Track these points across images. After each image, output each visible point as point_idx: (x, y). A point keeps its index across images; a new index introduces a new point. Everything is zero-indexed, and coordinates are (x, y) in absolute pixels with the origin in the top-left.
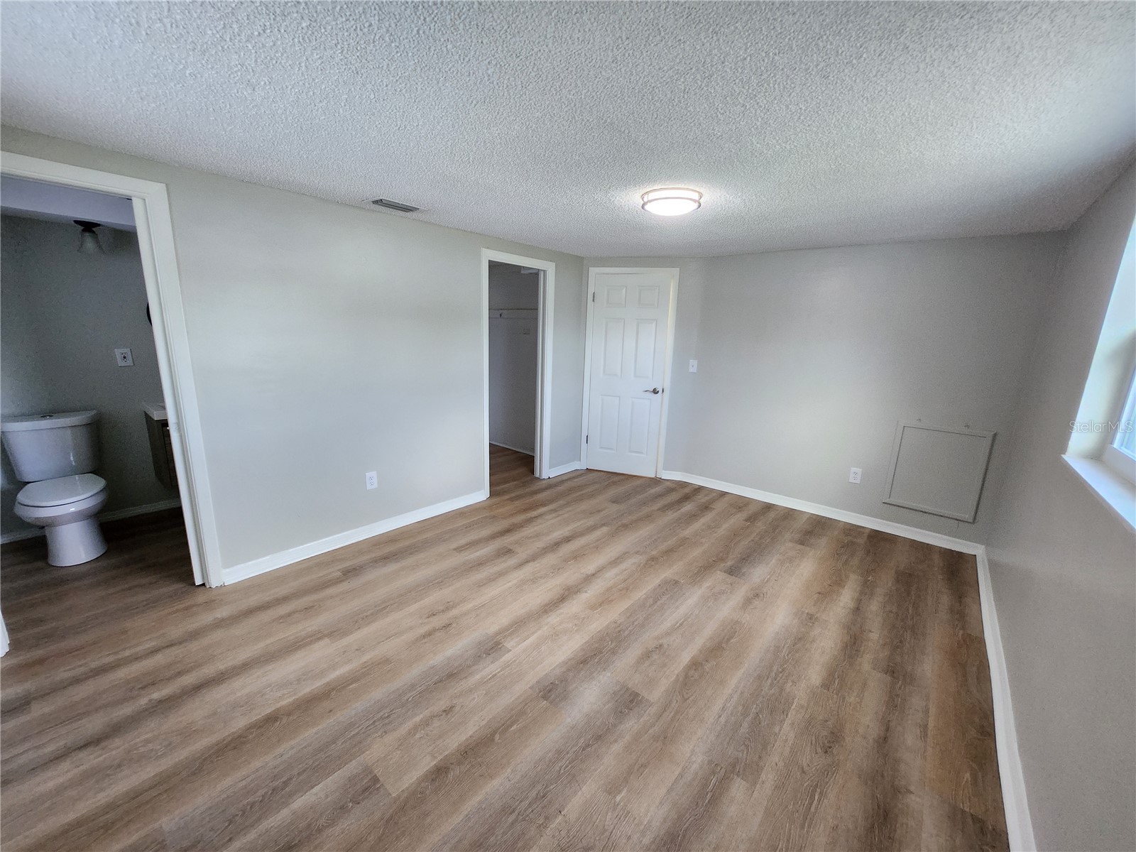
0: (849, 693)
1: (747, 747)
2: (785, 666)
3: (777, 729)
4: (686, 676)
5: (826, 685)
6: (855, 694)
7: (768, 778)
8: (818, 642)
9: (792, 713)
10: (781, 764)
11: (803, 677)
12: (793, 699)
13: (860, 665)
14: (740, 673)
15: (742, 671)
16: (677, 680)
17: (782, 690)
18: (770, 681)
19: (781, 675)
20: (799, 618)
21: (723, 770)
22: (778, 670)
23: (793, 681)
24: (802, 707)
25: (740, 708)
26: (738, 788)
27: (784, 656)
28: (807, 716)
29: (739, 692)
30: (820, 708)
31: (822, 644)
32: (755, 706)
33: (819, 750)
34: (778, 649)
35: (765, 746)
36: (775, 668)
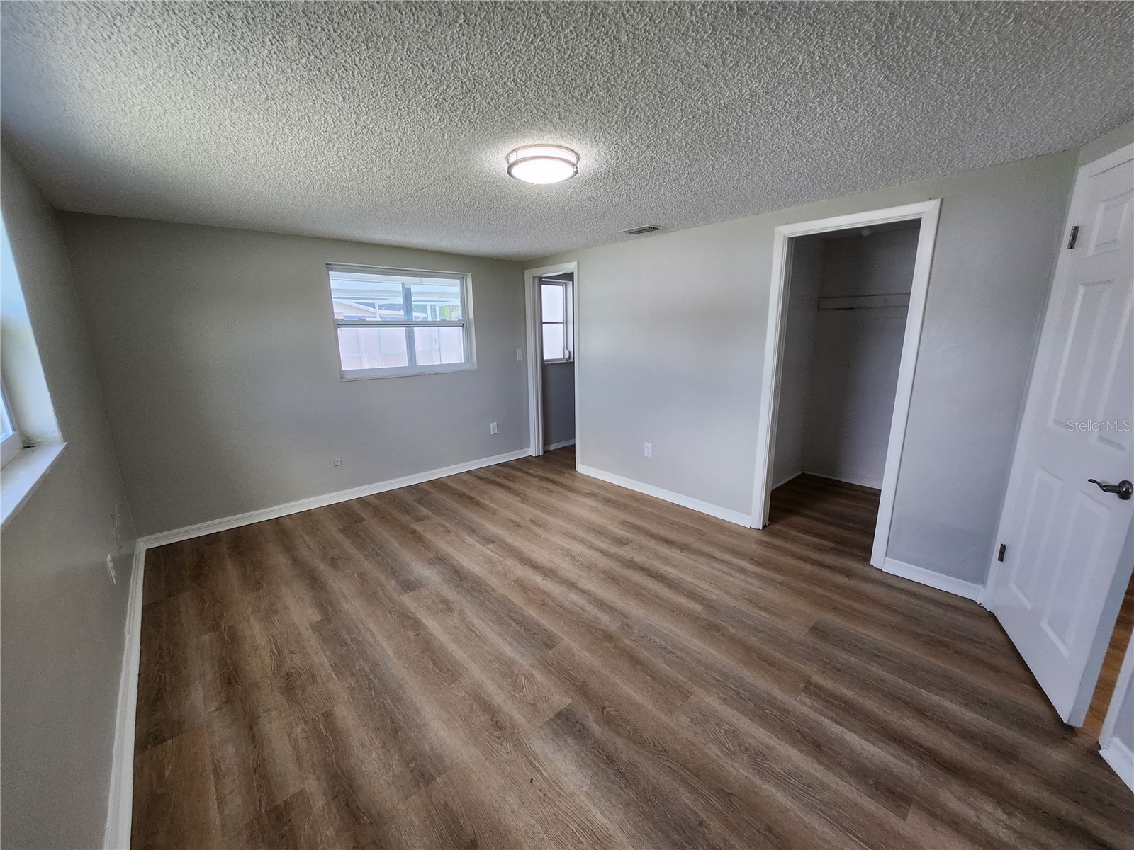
0: (305, 732)
1: (332, 631)
2: (373, 692)
3: (328, 653)
4: (410, 618)
5: (328, 716)
6: (300, 737)
7: (307, 633)
8: (380, 752)
9: (330, 670)
10: (307, 643)
11: (351, 700)
12: (338, 678)
13: (318, 779)
14: (390, 652)
15: (391, 655)
16: (410, 612)
17: (352, 675)
18: (367, 670)
19: (366, 682)
20: (430, 757)
21: (331, 614)
22: (373, 683)
23: (353, 688)
24: (328, 681)
25: (360, 639)
26: (316, 617)
27: (385, 699)
28: (319, 679)
29: (374, 644)
30: (316, 694)
31: (374, 755)
32: (355, 648)
33: (293, 670)
34: (397, 699)
35: (324, 639)
36: (376, 681)
